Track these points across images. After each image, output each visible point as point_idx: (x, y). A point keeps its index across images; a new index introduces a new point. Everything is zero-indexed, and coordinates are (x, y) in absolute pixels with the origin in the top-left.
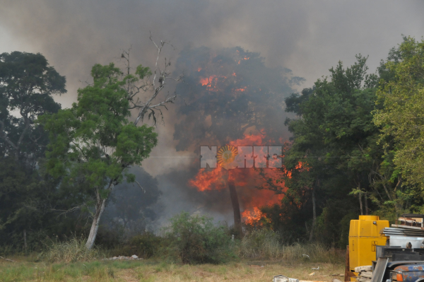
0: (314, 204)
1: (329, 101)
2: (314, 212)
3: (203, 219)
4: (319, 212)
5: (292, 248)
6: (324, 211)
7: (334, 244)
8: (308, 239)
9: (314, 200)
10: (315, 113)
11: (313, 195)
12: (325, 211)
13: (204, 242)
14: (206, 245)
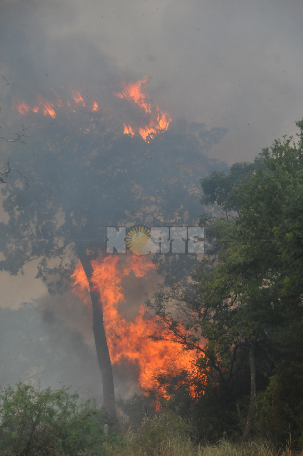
0: (253, 369)
1: (288, 183)
2: (253, 383)
3: (58, 398)
4: (262, 384)
5: (216, 449)
6: (271, 383)
7: (290, 442)
8: (242, 434)
9: (252, 361)
10: (262, 204)
11: (251, 353)
12: (273, 381)
13: (60, 441)
14: (63, 445)
